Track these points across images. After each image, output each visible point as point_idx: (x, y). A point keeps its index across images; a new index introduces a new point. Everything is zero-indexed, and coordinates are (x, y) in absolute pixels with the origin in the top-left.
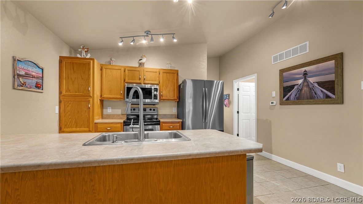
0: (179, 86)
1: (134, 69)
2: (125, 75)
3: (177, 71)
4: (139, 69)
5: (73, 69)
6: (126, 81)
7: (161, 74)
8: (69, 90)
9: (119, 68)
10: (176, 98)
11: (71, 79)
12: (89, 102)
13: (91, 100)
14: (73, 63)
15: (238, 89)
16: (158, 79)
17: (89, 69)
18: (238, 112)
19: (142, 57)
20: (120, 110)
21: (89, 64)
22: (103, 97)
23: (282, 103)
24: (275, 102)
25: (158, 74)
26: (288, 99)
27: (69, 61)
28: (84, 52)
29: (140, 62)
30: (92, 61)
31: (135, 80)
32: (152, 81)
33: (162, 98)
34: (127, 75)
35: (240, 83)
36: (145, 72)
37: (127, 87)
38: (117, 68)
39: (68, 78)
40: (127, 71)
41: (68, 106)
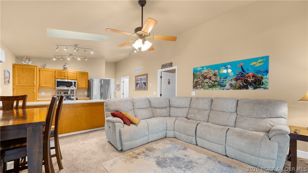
0: (89, 81)
1: (61, 71)
2: (55, 74)
3: (88, 73)
4: (64, 71)
5: (23, 71)
6: (56, 77)
7: (78, 74)
8: (20, 83)
9: (52, 70)
10: (87, 87)
11: (21, 76)
12: (34, 89)
13: (35, 88)
14: (23, 68)
15: (123, 82)
16: (76, 77)
17: (34, 72)
18: (123, 94)
19: (65, 64)
20: (51, 93)
21: (34, 69)
22: (40, 86)
23: (136, 90)
24: (134, 89)
25: (76, 74)
26: (137, 88)
27: (20, 67)
28: (27, 60)
29: (65, 67)
30: (35, 68)
31: (62, 77)
32: (73, 78)
33: (78, 87)
34: (57, 74)
35: (124, 79)
36: (68, 73)
37: (57, 81)
38: (50, 70)
39: (19, 76)
40: (56, 72)
41: (19, 92)
